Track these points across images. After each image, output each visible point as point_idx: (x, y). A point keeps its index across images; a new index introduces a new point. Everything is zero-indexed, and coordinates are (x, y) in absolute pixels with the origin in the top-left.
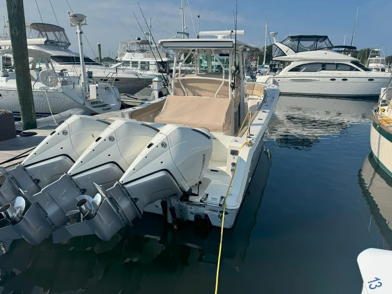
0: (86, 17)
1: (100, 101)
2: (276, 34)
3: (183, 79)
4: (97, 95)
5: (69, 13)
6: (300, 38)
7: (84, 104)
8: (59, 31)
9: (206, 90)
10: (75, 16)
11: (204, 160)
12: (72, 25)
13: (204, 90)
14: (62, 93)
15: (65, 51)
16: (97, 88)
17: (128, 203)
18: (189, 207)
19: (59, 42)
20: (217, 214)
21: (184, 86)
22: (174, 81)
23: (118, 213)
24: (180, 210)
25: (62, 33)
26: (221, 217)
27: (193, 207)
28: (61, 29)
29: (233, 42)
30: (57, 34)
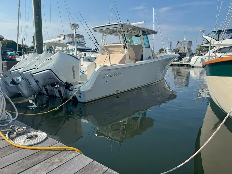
0: (79, 25)
2: (204, 30)
5: (70, 23)
6: (219, 32)
8: (81, 37)
9: (116, 51)
10: (73, 25)
11: (74, 71)
12: (72, 29)
15: (82, 46)
17: (35, 83)
18: (69, 92)
19: (80, 42)
20: (78, 94)
21: (106, 50)
22: (102, 47)
23: (30, 86)
24: (66, 93)
25: (82, 38)
26: (80, 96)
27: (70, 92)
28: (82, 36)
29: (122, 24)
30: (80, 39)
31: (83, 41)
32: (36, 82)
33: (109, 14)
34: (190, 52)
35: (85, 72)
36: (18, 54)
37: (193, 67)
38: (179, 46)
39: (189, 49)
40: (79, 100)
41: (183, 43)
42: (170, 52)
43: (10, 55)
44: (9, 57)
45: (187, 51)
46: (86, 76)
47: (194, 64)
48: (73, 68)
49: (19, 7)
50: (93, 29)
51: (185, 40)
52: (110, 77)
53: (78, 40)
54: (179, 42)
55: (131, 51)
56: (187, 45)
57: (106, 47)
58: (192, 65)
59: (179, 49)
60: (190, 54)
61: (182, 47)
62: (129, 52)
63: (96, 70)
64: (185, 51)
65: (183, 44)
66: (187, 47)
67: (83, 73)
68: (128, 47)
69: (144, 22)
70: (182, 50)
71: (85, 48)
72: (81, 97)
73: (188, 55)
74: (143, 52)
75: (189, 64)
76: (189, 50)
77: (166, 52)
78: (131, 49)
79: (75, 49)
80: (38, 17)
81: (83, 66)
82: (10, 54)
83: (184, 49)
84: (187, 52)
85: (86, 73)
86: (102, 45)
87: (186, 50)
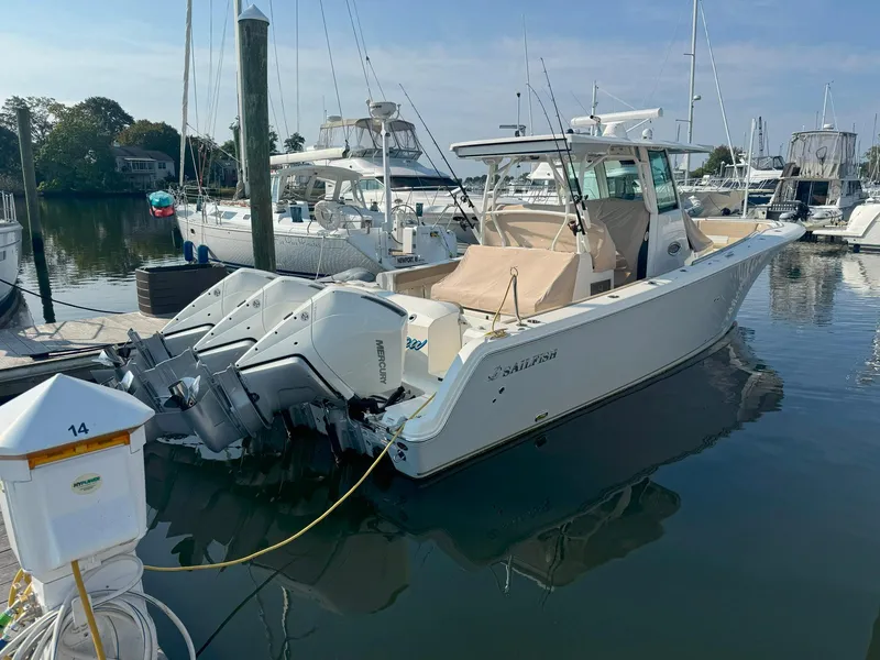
0: (399, 106)
1: (416, 258)
3: (500, 215)
4: (414, 246)
5: (368, 102)
7: (380, 262)
8: (406, 131)
9: (541, 236)
10: (378, 106)
11: (382, 359)
13: (538, 235)
14: (347, 240)
15: (408, 166)
16: (414, 233)
17: (247, 401)
18: (363, 430)
19: (400, 150)
20: (396, 448)
21: (501, 228)
22: (485, 218)
23: (229, 412)
24: (351, 433)
25: (409, 132)
26: (401, 455)
27: (368, 431)
28: (408, 127)
29: (569, 141)
30: (401, 135)
31: (412, 145)
32: (250, 395)
33: (519, 95)
34: (847, 179)
35: (421, 345)
36: (183, 197)
37: (857, 249)
38: (799, 153)
39: (841, 165)
40: (399, 466)
41: (817, 139)
42: (757, 169)
43: (158, 208)
44: (154, 212)
45: (835, 176)
46: (425, 360)
47: (863, 236)
48: (381, 349)
49: (189, 27)
50: (455, 149)
51: (826, 126)
52: (515, 373)
53: (392, 143)
54: (798, 136)
55: (601, 241)
56: (833, 148)
57: (499, 217)
58: (850, 241)
59: (798, 165)
60: (846, 184)
61: (812, 157)
62: (592, 241)
63: (464, 354)
64: (826, 176)
65: (814, 143)
66: (836, 158)
67: (415, 346)
68: (588, 225)
69: (657, 110)
70: (812, 171)
71: (420, 174)
72: (405, 459)
73: (837, 190)
74: (648, 229)
75: (841, 237)
76: (843, 170)
77: (741, 168)
78: (601, 231)
79: (381, 178)
80: (254, 97)
81: (415, 322)
82: (159, 203)
83: (819, 168)
84: (833, 177)
85: (424, 350)
86: (485, 206)
87: (828, 172)
